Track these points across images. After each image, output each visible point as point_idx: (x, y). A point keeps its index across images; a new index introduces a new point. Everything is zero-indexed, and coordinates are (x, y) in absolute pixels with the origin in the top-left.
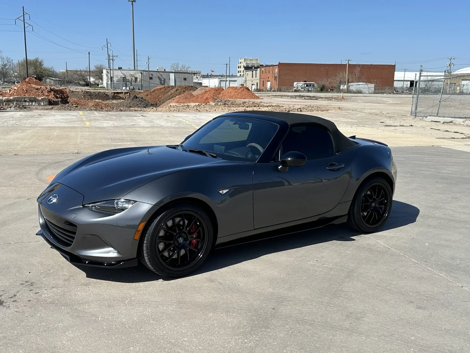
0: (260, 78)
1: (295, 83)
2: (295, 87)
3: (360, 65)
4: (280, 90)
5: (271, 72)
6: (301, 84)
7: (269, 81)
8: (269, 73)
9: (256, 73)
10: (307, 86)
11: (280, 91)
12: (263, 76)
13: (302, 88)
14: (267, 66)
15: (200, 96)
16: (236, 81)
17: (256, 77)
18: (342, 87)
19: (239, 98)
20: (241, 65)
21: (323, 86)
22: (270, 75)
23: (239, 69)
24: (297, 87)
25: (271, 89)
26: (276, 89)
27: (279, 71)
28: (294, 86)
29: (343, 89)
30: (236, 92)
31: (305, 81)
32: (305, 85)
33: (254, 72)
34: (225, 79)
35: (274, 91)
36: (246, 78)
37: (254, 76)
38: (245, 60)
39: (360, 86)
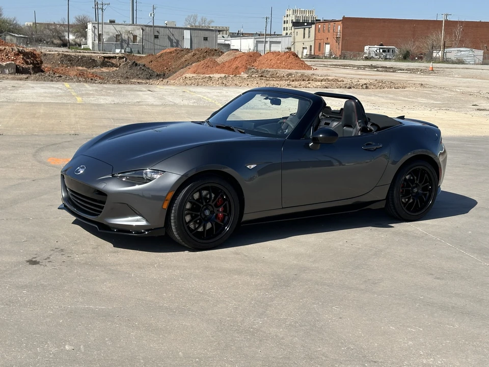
0: (315, 39)
1: (366, 48)
2: (366, 53)
3: (462, 22)
4: (343, 57)
5: (331, 31)
6: (375, 48)
7: (328, 44)
8: (329, 31)
9: (309, 32)
10: (383, 51)
11: (344, 59)
12: (319, 36)
13: (376, 55)
14: (325, 21)
15: (227, 64)
16: (279, 42)
17: (309, 37)
18: (434, 55)
19: (283, 68)
20: (288, 19)
21: (408, 52)
22: (330, 35)
23: (285, 26)
24: (369, 53)
25: (331, 55)
26: (338, 55)
27: (344, 28)
28: (365, 51)
29: (436, 58)
30: (278, 60)
31: (382, 45)
32: (381, 50)
33: (307, 30)
34: (264, 40)
35: (335, 58)
36: (294, 39)
37: (307, 35)
38: (295, 12)
39: (463, 53)
